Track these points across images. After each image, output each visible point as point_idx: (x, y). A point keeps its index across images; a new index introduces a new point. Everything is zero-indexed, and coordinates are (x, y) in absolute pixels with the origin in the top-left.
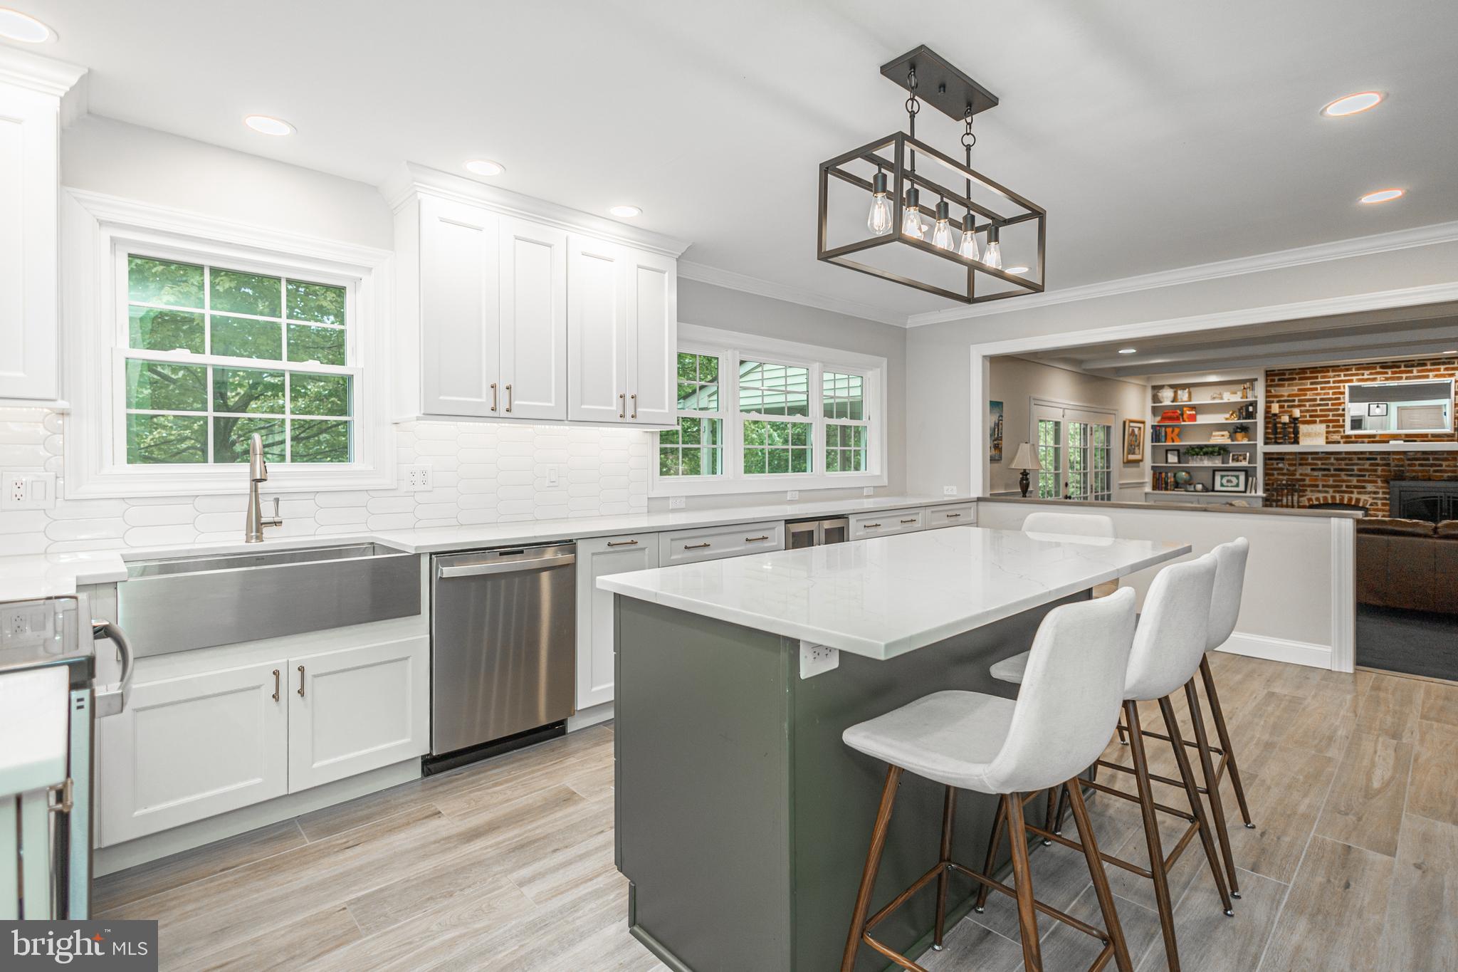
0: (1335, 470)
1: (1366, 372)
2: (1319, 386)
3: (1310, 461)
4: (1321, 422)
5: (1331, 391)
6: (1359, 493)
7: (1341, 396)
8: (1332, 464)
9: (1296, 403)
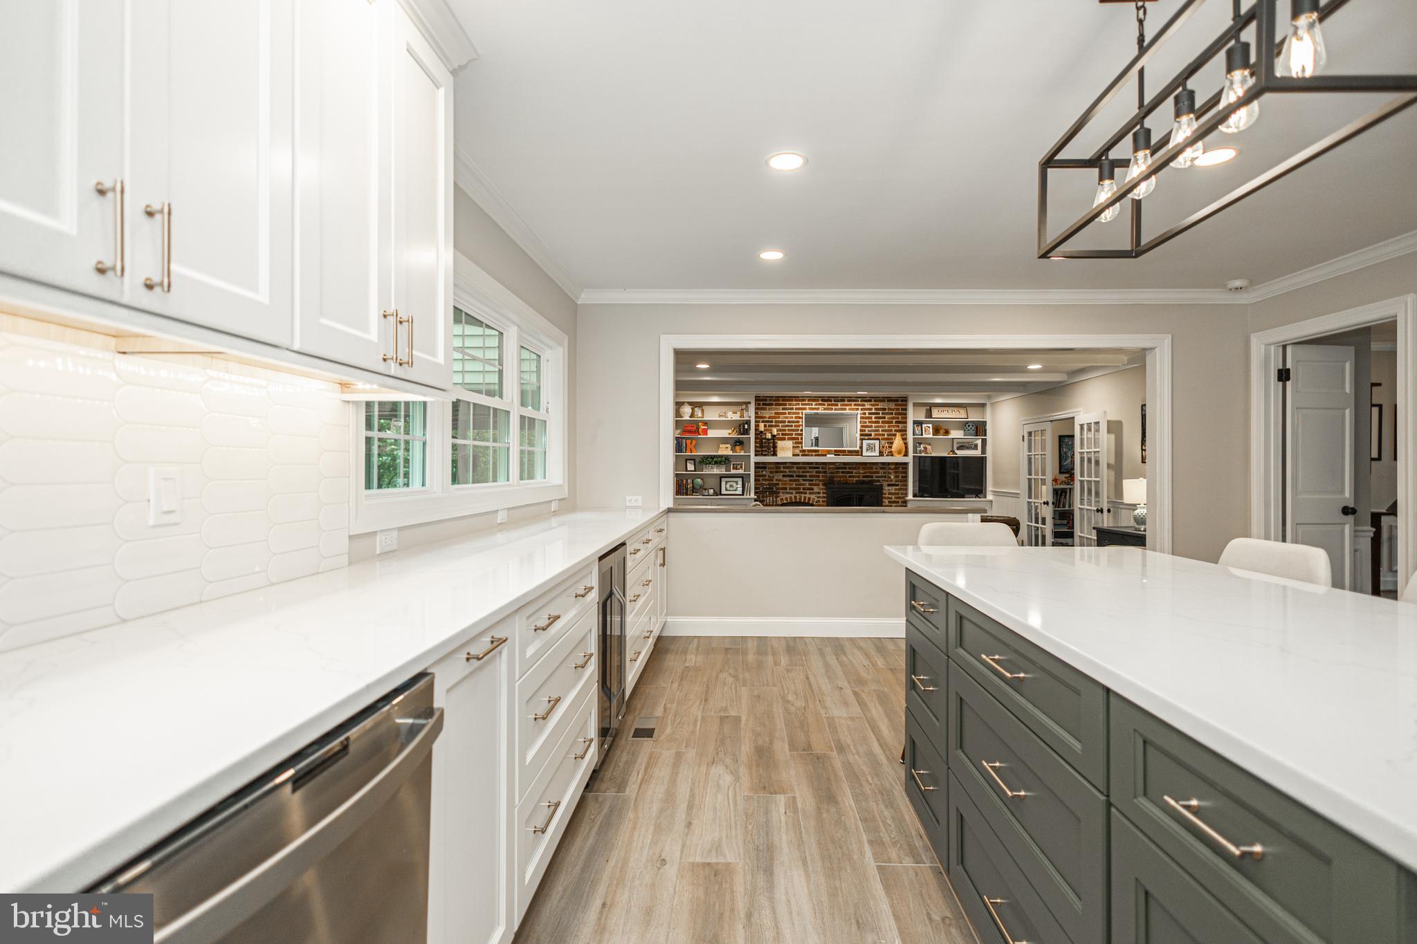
0: (797, 476)
1: (814, 403)
2: (787, 411)
3: (782, 469)
4: (789, 439)
5: (794, 416)
6: (810, 493)
7: (800, 420)
8: (795, 472)
9: (774, 424)
